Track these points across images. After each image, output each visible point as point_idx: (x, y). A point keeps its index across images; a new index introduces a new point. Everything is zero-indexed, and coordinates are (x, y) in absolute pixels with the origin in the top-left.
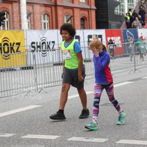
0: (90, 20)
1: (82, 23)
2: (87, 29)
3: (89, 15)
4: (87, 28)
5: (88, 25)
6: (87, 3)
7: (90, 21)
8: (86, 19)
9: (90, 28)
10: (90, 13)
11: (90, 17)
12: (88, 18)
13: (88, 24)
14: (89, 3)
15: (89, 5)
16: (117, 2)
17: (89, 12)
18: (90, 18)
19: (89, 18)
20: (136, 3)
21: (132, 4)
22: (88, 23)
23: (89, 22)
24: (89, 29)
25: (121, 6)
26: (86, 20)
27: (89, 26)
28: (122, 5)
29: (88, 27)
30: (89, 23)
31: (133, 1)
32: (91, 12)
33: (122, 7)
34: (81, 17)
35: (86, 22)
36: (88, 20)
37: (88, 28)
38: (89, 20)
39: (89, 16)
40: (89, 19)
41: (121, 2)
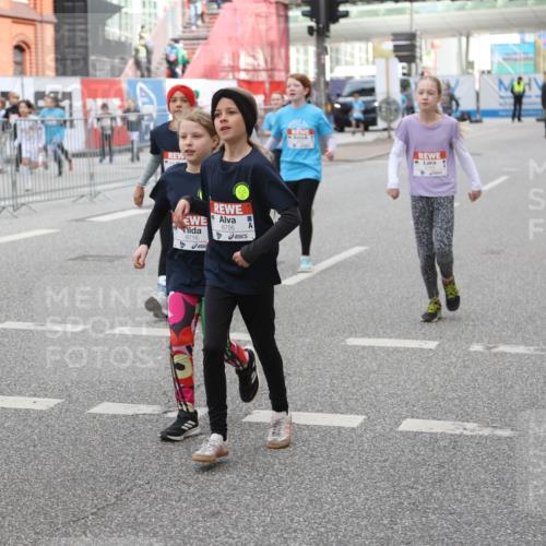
0: (40, 50)
1: (19, 59)
2: (31, 75)
3: (36, 37)
4: (31, 72)
5: (34, 66)
6: (32, 6)
7: (40, 54)
8: (29, 47)
9: (39, 73)
10: (39, 31)
11: (40, 43)
12: (33, 47)
13: (34, 61)
14: (38, 6)
15: (38, 10)
16: (111, 4)
17: (36, 30)
18: (40, 46)
19: (36, 44)
20: (165, 10)
21: (152, 11)
22: (33, 57)
23: (37, 56)
24: (37, 74)
25: (123, 16)
26: (27, 51)
27: (37, 68)
28: (126, 13)
29: (34, 70)
30: (37, 60)
31: (155, 3)
32: (42, 29)
33: (127, 18)
34: (15, 43)
35: (28, 57)
36: (33, 50)
37: (34, 73)
38: (36, 52)
39: (36, 41)
40: (36, 48)
41: (123, 4)
